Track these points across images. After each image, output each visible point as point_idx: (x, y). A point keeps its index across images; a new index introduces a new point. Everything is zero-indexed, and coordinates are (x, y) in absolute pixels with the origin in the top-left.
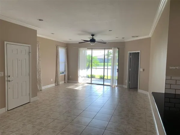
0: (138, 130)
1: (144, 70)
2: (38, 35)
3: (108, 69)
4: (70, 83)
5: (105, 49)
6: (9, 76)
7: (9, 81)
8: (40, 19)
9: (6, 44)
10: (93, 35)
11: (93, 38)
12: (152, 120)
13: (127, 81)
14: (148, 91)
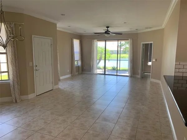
0: (151, 109)
1: (156, 60)
2: (58, 29)
3: (120, 60)
4: (84, 74)
5: (118, 40)
6: (37, 66)
7: (37, 70)
8: (62, 14)
9: (34, 37)
10: (108, 27)
11: (108, 30)
12: (164, 103)
13: (140, 71)
14: (160, 80)
